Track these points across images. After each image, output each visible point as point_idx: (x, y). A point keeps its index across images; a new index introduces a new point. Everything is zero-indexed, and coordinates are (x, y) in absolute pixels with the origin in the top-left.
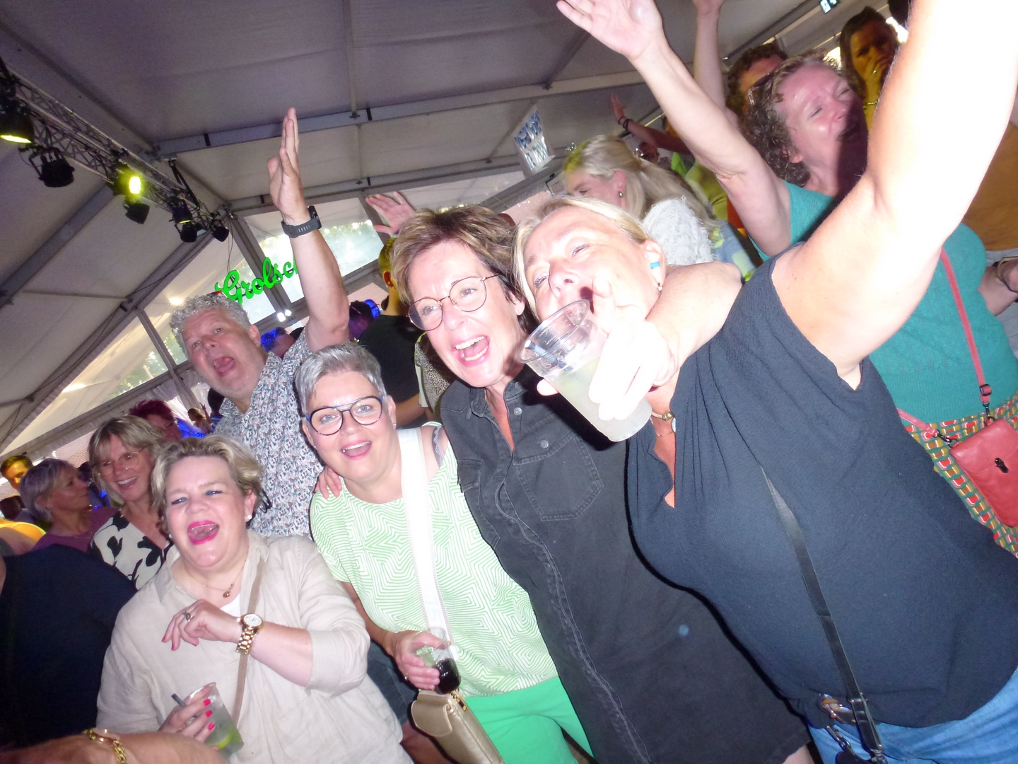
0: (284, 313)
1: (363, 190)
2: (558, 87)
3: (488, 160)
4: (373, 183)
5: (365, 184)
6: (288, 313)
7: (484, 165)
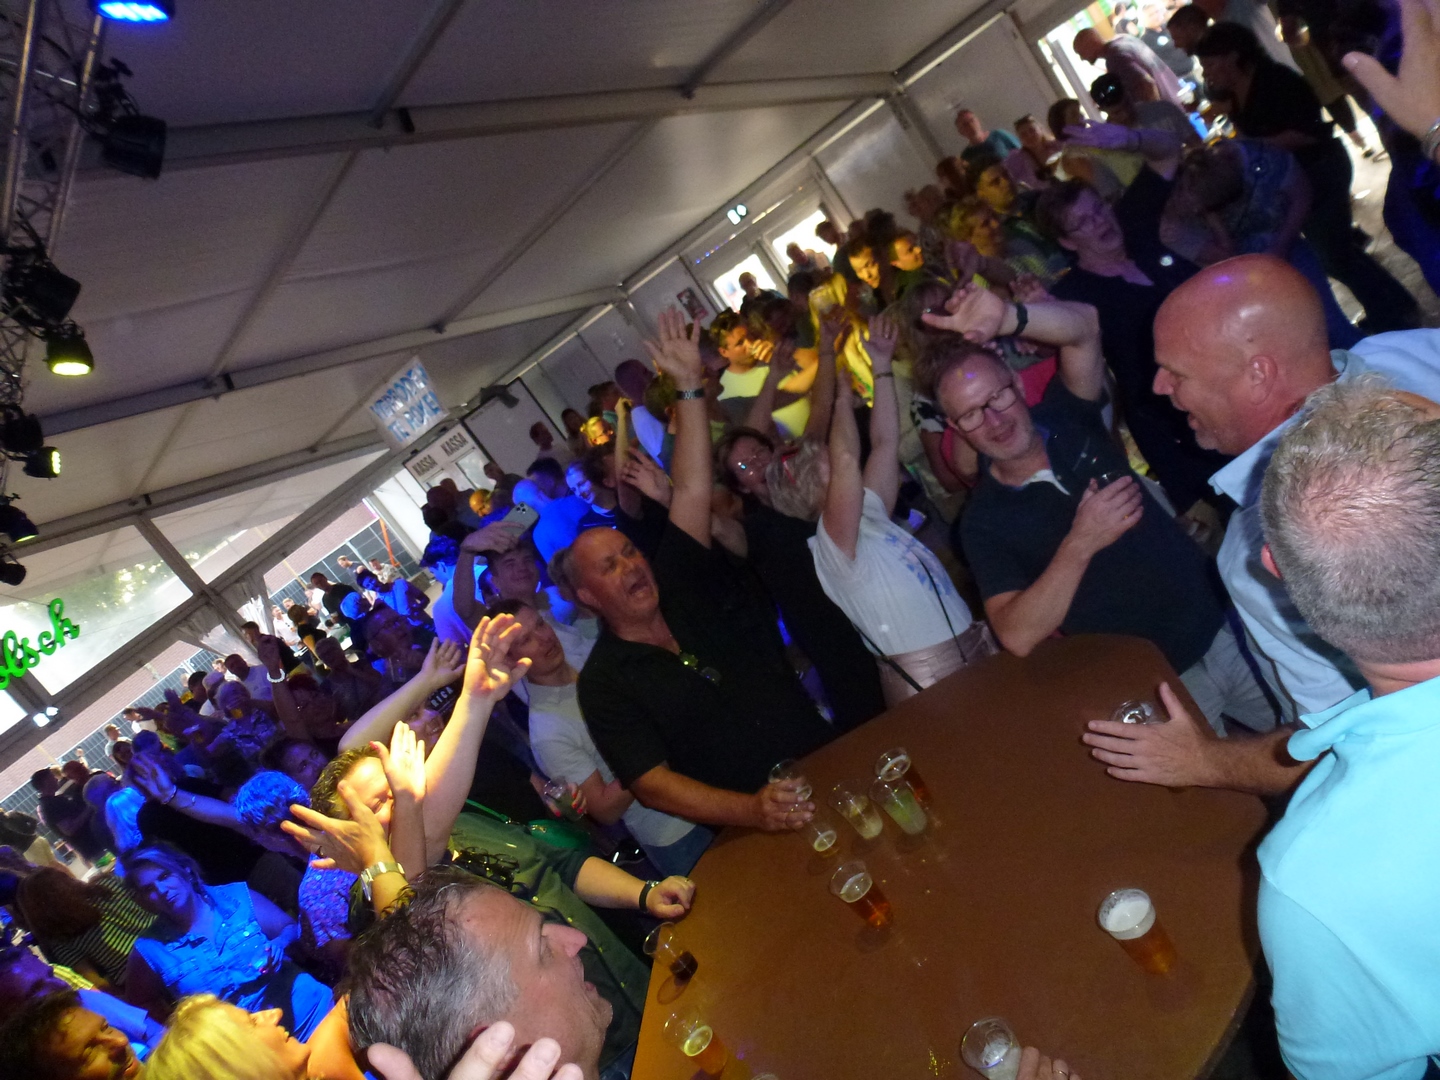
0: (44, 712)
1: (140, 513)
2: (453, 330)
3: (312, 449)
4: (155, 500)
5: (142, 504)
6: (52, 711)
7: (308, 456)
